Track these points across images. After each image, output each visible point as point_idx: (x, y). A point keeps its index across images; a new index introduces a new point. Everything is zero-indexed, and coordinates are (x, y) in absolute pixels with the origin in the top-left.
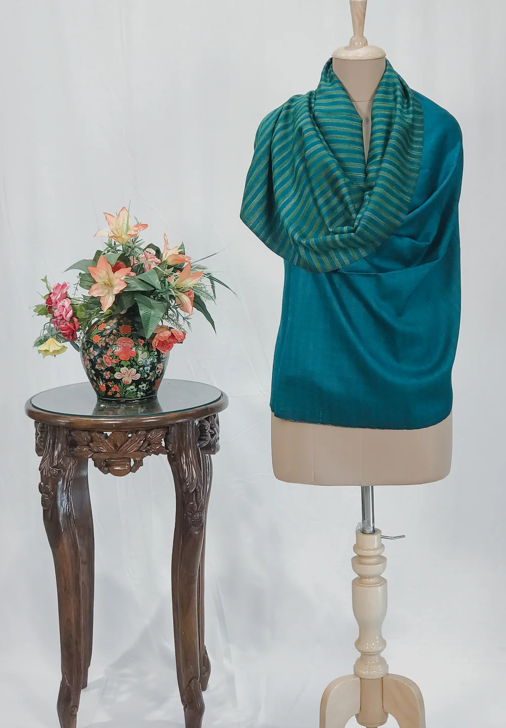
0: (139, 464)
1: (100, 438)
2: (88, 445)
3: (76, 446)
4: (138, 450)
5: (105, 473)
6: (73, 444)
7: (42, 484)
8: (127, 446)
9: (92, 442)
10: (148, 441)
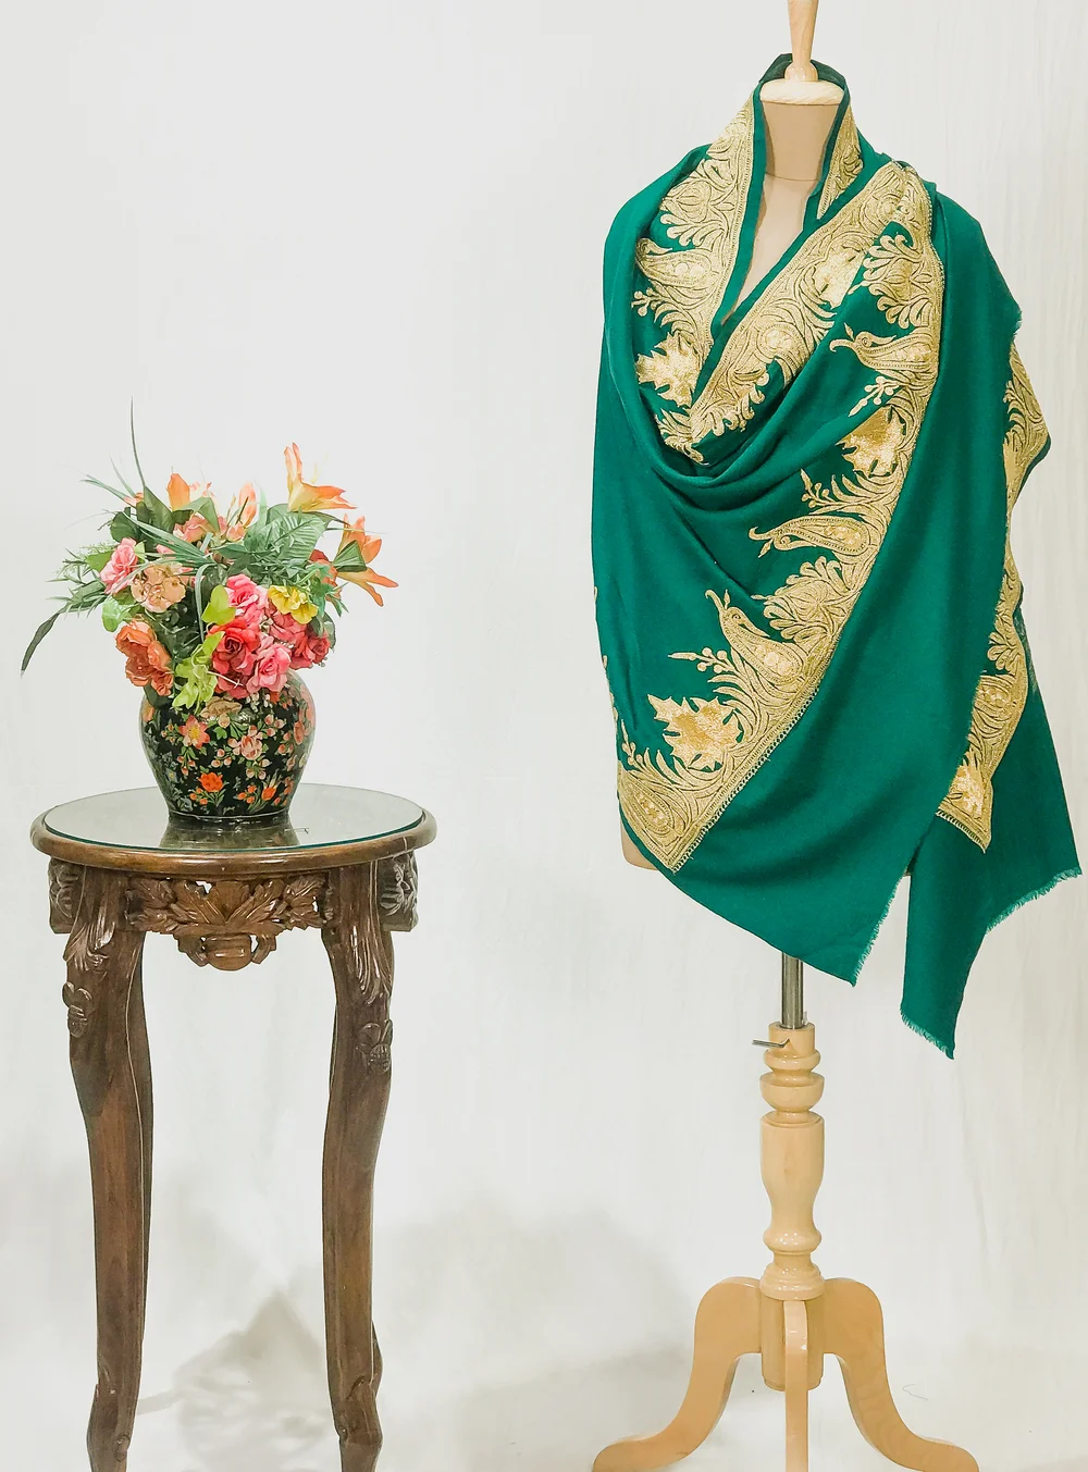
0: (268, 945)
1: (192, 894)
2: (167, 908)
3: (141, 911)
4: (268, 918)
5: (201, 963)
6: (136, 906)
7: (70, 985)
8: (245, 909)
9: (175, 900)
10: (289, 902)
